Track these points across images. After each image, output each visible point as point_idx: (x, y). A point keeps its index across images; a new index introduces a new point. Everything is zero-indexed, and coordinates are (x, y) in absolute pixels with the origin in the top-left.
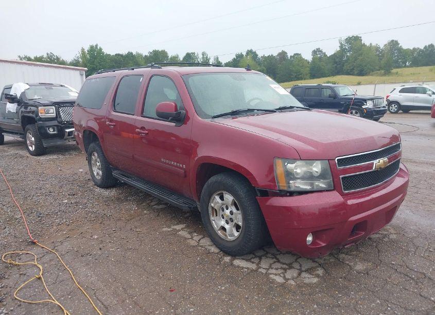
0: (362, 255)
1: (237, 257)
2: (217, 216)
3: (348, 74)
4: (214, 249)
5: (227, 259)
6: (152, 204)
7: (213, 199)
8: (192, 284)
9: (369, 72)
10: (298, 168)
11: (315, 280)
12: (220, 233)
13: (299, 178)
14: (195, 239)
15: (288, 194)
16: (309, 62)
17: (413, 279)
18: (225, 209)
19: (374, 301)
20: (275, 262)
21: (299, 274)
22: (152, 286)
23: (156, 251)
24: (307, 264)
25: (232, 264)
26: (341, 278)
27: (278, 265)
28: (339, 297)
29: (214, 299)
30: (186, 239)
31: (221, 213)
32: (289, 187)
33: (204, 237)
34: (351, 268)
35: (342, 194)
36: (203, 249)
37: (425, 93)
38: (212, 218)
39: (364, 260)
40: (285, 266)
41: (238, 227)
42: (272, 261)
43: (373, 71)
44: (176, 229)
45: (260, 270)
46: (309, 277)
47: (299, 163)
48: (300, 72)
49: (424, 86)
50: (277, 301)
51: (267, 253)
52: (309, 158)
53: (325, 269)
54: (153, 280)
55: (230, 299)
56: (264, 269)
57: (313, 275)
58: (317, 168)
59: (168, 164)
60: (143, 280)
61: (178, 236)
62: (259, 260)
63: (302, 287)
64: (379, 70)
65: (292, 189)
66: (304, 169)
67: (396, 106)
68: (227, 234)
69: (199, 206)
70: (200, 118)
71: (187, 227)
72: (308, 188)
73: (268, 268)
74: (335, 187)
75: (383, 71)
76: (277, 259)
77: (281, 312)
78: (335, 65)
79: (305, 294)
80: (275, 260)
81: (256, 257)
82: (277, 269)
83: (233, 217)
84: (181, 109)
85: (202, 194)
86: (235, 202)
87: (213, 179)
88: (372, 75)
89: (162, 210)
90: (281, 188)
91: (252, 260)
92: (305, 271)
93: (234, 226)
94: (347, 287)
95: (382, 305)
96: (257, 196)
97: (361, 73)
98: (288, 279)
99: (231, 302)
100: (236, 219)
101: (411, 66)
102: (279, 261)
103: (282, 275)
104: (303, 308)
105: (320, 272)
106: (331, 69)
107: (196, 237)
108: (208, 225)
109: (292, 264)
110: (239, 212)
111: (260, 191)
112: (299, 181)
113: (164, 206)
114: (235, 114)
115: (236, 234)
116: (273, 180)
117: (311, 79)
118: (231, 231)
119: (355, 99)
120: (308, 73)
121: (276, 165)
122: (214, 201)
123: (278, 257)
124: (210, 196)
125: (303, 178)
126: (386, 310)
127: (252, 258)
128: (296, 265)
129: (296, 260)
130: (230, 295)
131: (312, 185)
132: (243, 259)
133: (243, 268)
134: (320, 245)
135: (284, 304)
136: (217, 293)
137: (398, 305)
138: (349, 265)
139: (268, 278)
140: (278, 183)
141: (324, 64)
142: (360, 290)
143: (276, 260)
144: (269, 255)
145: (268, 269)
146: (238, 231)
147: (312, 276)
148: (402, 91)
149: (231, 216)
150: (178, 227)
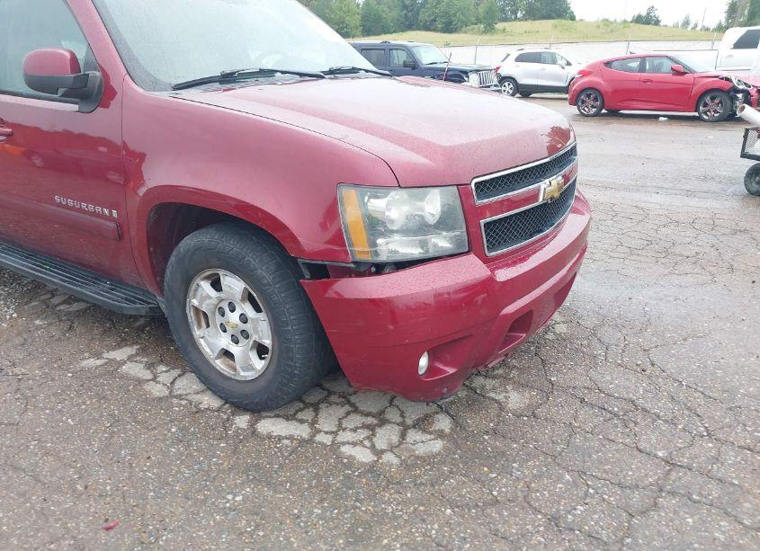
0: (514, 373)
1: (264, 414)
2: (208, 326)
3: (427, 28)
4: (209, 401)
5: (242, 421)
6: (55, 301)
7: (196, 290)
8: (163, 498)
9: (462, 27)
10: (393, 207)
11: (437, 446)
12: (220, 364)
13: (397, 232)
14: (163, 381)
15: (373, 269)
16: (358, 5)
17: (616, 415)
18: (227, 310)
19: (559, 479)
20: (348, 414)
21: (403, 436)
22: (56, 521)
23: (65, 422)
24: (414, 411)
25: (254, 433)
26: (487, 433)
27: (356, 420)
28: (492, 479)
29: (219, 533)
30: (140, 382)
31: (219, 319)
32: (376, 254)
33: (183, 374)
34: (501, 408)
35: (486, 260)
36: (183, 402)
37: (554, 62)
38: (197, 333)
39: (521, 386)
40: (370, 420)
41: (261, 350)
42: (341, 411)
43: (466, 26)
44: (114, 360)
45: (319, 438)
46: (424, 439)
47: (396, 195)
48: (343, 22)
49: (553, 50)
50: (365, 512)
51: (330, 393)
52: (417, 183)
53: (452, 416)
54: (59, 504)
55: (257, 527)
56: (326, 433)
57: (430, 433)
58: (433, 204)
59: (72, 209)
60: (32, 507)
61: (122, 377)
62: (314, 414)
63: (414, 466)
64: (476, 24)
65: (383, 258)
66: (406, 209)
67: (511, 86)
68: (238, 365)
69: (163, 307)
70: (141, 90)
71: (142, 352)
72: (415, 252)
73: (334, 430)
74: (472, 246)
75: (482, 26)
76: (353, 405)
77: (379, 539)
78: (405, 12)
79: (421, 484)
80: (347, 408)
81: (307, 406)
82: (355, 430)
83: (248, 327)
84: (88, 65)
85: (166, 279)
86: (250, 294)
87: (189, 242)
88: (465, 32)
89: (79, 314)
90: (359, 257)
91: (299, 416)
92: (414, 427)
93: (251, 349)
94: (503, 454)
95: (575, 484)
96: (303, 277)
97: (449, 28)
98: (382, 452)
99: (261, 534)
100: (256, 332)
101: (525, 18)
102: (356, 410)
103: (367, 443)
104: (424, 521)
105: (444, 423)
106: (398, 20)
107: (166, 374)
108: (190, 348)
109: (382, 412)
110: (262, 316)
111: (310, 267)
112: (396, 237)
113: (82, 306)
114: (228, 79)
115: (260, 365)
116: (339, 239)
117: (364, 36)
118: (247, 358)
119: (449, 70)
120: (358, 24)
121: (342, 204)
122: (199, 294)
123: (353, 399)
124: (187, 281)
125: (405, 231)
126: (586, 495)
127: (297, 412)
128: (393, 415)
129: (391, 402)
130: (257, 514)
131: (423, 244)
132: (277, 416)
133: (280, 438)
134: (446, 372)
135: (381, 518)
136: (226, 514)
137: (605, 480)
138: (496, 401)
139: (339, 457)
140: (351, 245)
141: (385, 9)
142: (530, 456)
143: (350, 409)
144: (334, 398)
145: (335, 433)
146: (261, 358)
147: (429, 437)
148: (521, 59)
149: (243, 326)
150: (120, 354)
